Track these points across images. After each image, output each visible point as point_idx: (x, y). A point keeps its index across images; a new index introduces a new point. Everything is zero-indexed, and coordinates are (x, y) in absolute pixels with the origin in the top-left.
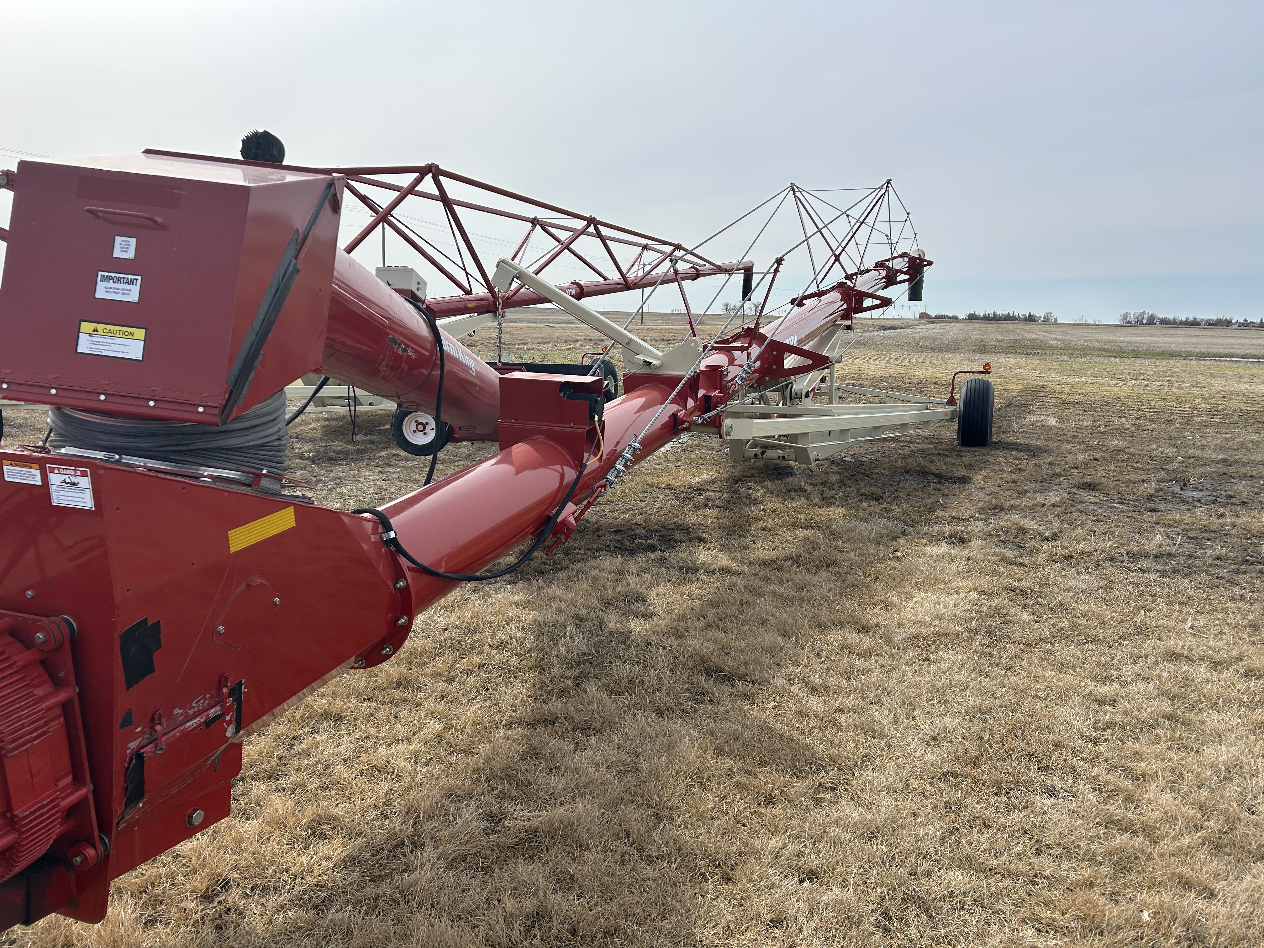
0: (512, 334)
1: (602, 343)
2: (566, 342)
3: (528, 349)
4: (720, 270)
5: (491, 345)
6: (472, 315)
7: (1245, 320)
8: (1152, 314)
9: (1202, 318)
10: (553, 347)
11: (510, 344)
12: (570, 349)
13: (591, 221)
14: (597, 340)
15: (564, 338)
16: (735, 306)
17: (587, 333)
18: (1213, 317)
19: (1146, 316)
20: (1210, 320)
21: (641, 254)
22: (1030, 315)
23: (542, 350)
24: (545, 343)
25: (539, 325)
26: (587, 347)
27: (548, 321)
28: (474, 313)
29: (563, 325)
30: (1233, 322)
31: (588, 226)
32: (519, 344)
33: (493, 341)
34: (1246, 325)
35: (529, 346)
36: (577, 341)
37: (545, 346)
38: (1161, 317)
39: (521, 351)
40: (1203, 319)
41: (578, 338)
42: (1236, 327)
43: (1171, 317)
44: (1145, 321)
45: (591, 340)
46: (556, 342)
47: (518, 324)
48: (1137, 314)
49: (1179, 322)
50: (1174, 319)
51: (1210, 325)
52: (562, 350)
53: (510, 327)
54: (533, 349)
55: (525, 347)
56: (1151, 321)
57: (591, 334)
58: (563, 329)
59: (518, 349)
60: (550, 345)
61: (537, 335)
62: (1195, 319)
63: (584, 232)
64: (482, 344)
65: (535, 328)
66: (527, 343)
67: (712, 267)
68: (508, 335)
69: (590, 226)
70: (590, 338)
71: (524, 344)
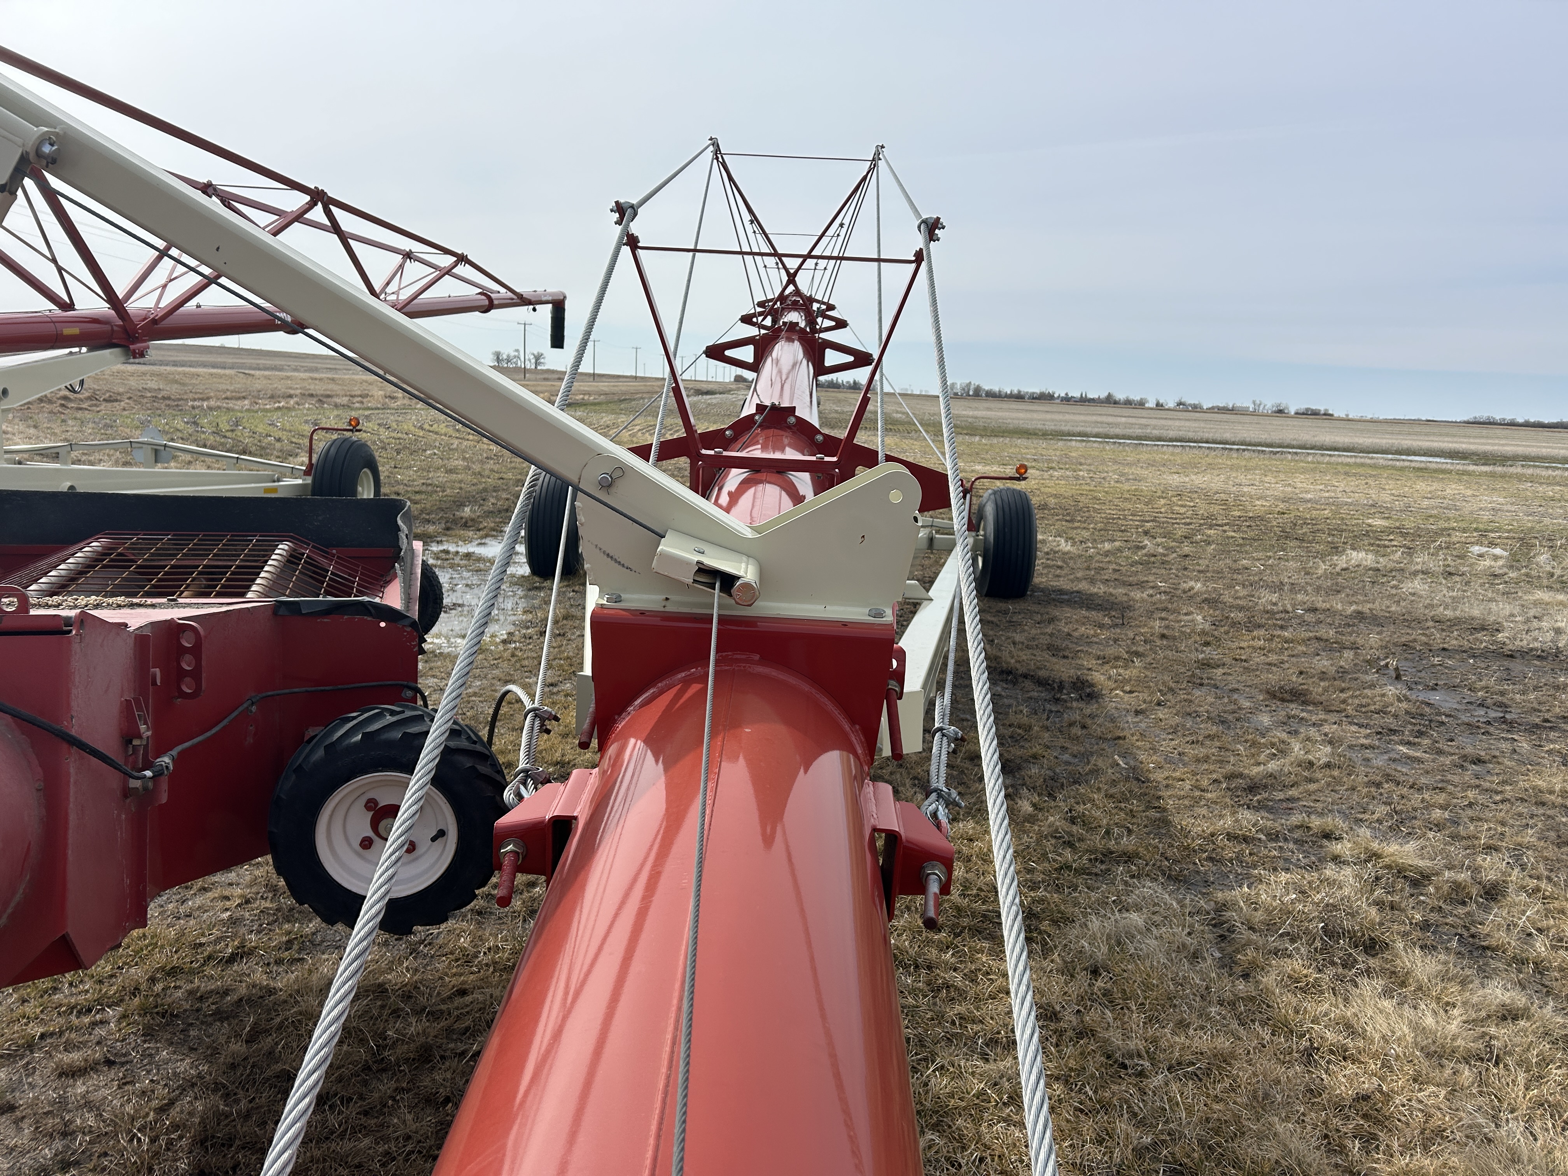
0: (184, 384)
1: (329, 399)
2: (272, 397)
3: (210, 409)
4: (522, 300)
5: (145, 400)
6: (76, 350)
7: (1067, 394)
8: (978, 386)
9: (1026, 390)
10: (251, 404)
11: (179, 400)
12: (279, 408)
13: (318, 196)
14: (322, 395)
15: (269, 393)
16: (508, 356)
17: (305, 384)
18: (1037, 390)
19: (972, 387)
20: (1034, 393)
21: (401, 267)
22: (855, 382)
23: (233, 410)
24: (239, 398)
25: (228, 372)
26: (307, 406)
27: (242, 366)
28: (80, 346)
29: (267, 373)
30: (1056, 396)
31: (311, 205)
32: (195, 400)
33: (149, 395)
34: (1067, 400)
35: (212, 403)
36: (291, 396)
37: (239, 403)
38: (987, 389)
39: (197, 411)
40: (1027, 393)
41: (292, 392)
42: (1058, 401)
43: (996, 389)
44: (971, 393)
45: (312, 395)
46: (256, 397)
47: (192, 370)
48: (963, 385)
49: (1003, 395)
50: (1000, 391)
51: (1034, 398)
52: (267, 411)
53: (179, 373)
54: (219, 407)
55: (205, 404)
56: (978, 392)
57: (312, 387)
58: (267, 378)
59: (193, 407)
60: (246, 402)
61: (224, 387)
62: (1019, 392)
63: (299, 217)
64: (130, 398)
65: (221, 376)
66: (208, 399)
67: (510, 294)
68: (176, 386)
69: (316, 204)
70: (311, 392)
71: (203, 400)
